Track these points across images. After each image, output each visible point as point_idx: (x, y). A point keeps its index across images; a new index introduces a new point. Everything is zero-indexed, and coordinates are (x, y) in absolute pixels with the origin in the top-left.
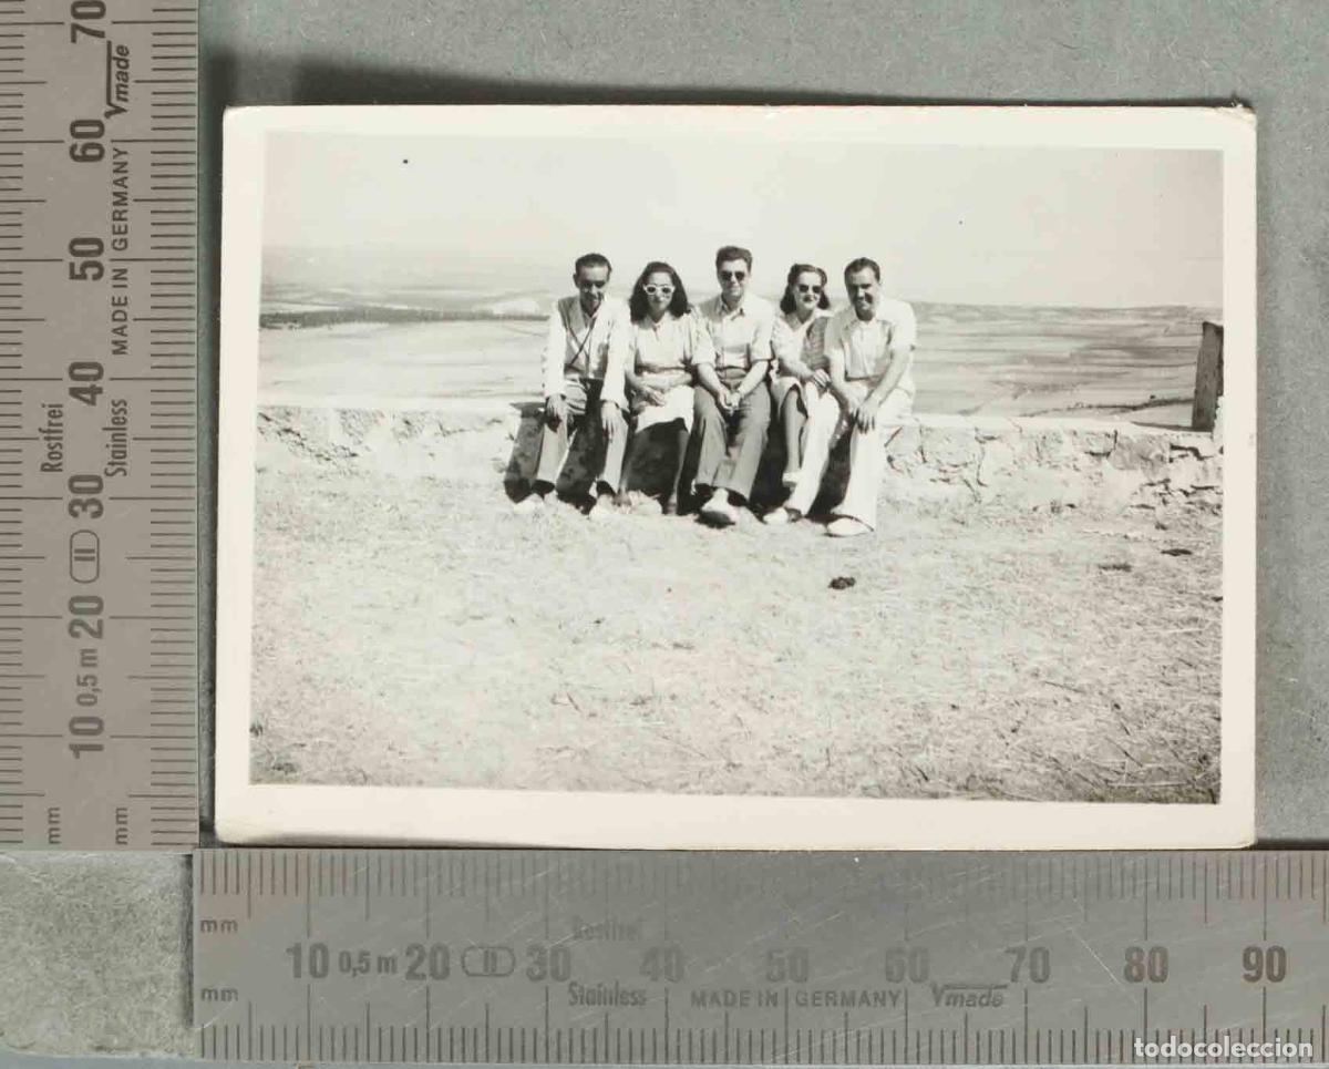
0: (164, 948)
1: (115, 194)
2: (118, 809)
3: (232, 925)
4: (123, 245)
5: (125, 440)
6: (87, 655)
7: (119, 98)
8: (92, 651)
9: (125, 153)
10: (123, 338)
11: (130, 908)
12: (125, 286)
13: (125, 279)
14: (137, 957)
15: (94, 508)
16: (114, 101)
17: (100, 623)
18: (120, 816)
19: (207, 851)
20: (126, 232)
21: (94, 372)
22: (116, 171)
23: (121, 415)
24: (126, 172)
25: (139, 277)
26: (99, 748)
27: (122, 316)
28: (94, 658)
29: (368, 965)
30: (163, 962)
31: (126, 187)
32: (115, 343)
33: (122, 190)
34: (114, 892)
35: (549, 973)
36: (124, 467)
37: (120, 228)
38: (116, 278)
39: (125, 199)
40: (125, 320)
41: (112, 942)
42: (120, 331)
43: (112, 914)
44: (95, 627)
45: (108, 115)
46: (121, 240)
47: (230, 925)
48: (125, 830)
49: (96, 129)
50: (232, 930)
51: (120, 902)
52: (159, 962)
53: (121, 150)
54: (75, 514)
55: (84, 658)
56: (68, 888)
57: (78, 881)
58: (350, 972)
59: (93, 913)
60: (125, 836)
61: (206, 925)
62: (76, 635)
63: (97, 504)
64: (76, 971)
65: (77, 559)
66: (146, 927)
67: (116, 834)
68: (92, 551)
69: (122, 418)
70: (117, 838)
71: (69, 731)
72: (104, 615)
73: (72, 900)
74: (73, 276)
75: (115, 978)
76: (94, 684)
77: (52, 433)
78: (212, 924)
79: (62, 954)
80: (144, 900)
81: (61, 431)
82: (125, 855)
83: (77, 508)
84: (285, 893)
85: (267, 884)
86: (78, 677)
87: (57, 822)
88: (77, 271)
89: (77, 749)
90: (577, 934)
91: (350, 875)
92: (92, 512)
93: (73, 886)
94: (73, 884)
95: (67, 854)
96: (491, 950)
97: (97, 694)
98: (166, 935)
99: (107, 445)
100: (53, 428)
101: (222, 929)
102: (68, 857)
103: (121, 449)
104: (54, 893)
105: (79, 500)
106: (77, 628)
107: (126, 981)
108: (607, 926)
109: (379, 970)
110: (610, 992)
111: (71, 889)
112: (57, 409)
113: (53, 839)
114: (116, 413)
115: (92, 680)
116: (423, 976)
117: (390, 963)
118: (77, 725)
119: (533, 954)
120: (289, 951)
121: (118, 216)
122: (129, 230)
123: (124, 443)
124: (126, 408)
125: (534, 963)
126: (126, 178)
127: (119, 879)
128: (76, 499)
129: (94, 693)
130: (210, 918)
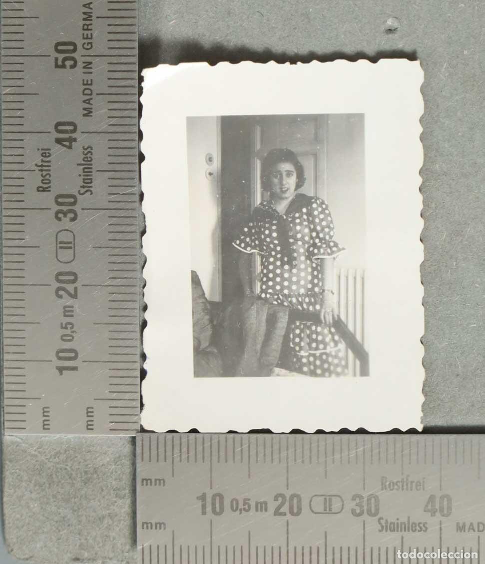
0: (117, 496)
1: (84, 13)
2: (88, 408)
3: (162, 481)
4: (90, 45)
5: (91, 172)
6: (66, 309)
8: (72, 307)
10: (89, 106)
11: (96, 471)
12: (91, 73)
13: (91, 68)
14: (100, 502)
15: (72, 215)
17: (76, 289)
18: (89, 412)
19: (145, 435)
20: (91, 38)
21: (71, 128)
23: (89, 155)
25: (100, 67)
26: (74, 369)
27: (86, 92)
28: (72, 311)
29: (249, 506)
30: (116, 504)
31: (91, 9)
32: (85, 109)
33: (89, 11)
34: (85, 460)
35: (365, 511)
36: (91, 188)
37: (87, 35)
38: (84, 67)
39: (91, 17)
40: (91, 94)
41: (83, 492)
42: (88, 102)
43: (83, 474)
44: (72, 292)
46: (88, 43)
47: (160, 482)
48: (92, 421)
50: (162, 484)
51: (89, 466)
52: (114, 505)
54: (59, 219)
55: (65, 311)
56: (55, 458)
57: (61, 453)
58: (238, 512)
59: (72, 474)
60: (92, 425)
61: (145, 482)
62: (60, 297)
63: (73, 213)
64: (60, 511)
65: (61, 248)
66: (105, 483)
67: (86, 424)
68: (70, 243)
69: (90, 157)
70: (87, 426)
71: (56, 358)
72: (78, 284)
73: (58, 466)
74: (57, 66)
75: (86, 516)
76: (72, 328)
77: (44, 167)
78: (149, 481)
79: (52, 500)
80: (104, 465)
81: (50, 166)
82: (92, 437)
83: (60, 215)
84: (196, 461)
85: (184, 456)
86: (62, 324)
87: (48, 416)
88: (60, 63)
89: (61, 370)
90: (384, 487)
91: (238, 450)
92: (70, 218)
93: (58, 457)
94: (58, 455)
95: (55, 436)
96: (328, 498)
97: (74, 335)
98: (118, 487)
99: (80, 175)
100: (44, 164)
101: (156, 485)
102: (55, 438)
103: (89, 177)
104: (46, 461)
105: (62, 210)
106: (61, 293)
107: (92, 517)
108: (402, 482)
109: (257, 510)
110: (404, 523)
111: (57, 458)
112: (47, 152)
113: (46, 427)
114: (86, 154)
115: (71, 326)
116: (285, 514)
117: (264, 505)
118: (61, 355)
119: (355, 500)
120: (198, 498)
121: (86, 28)
122: (93, 36)
123: (91, 174)
124: (92, 151)
125: (356, 505)
126: (91, 3)
127: (88, 452)
128: (59, 210)
129: (72, 334)
130: (148, 478)
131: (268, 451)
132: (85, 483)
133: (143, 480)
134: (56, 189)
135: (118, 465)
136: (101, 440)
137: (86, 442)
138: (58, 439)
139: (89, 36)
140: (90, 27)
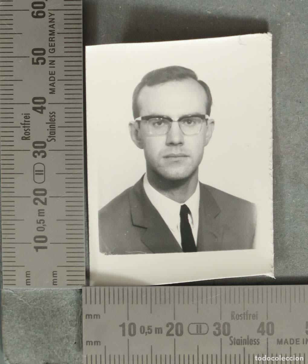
0: (71, 325)
1: (50, 31)
2: (54, 272)
3: (98, 316)
4: (53, 51)
5: (55, 128)
6: (40, 211)
8: (43, 210)
9: (54, 15)
10: (53, 87)
11: (58, 310)
12: (54, 67)
13: (54, 64)
14: (61, 328)
15: (43, 154)
17: (46, 199)
18: (54, 274)
19: (88, 288)
20: (54, 46)
21: (43, 101)
22: (50, 22)
23: (53, 117)
24: (54, 22)
25: (60, 64)
26: (46, 248)
27: (51, 79)
28: (44, 213)
29: (151, 331)
30: (72, 329)
31: (54, 28)
32: (50, 89)
33: (53, 29)
34: (52, 304)
35: (222, 333)
36: (54, 138)
37: (52, 44)
38: (50, 64)
39: (54, 33)
40: (54, 80)
41: (51, 323)
42: (52, 85)
43: (51, 312)
44: (44, 201)
46: (52, 49)
47: (97, 316)
48: (56, 279)
49: (42, 5)
50: (98, 317)
51: (54, 307)
52: (69, 331)
53: (52, 13)
54: (35, 157)
55: (39, 213)
56: (33, 302)
57: (37, 300)
58: (145, 334)
59: (44, 312)
60: (56, 282)
61: (88, 316)
62: (36, 204)
63: (44, 153)
64: (37, 334)
65: (36, 174)
66: (64, 317)
67: (53, 282)
68: (42, 171)
70: (53, 283)
71: (34, 242)
72: (47, 196)
73: (35, 307)
74: (33, 63)
75: (52, 337)
76: (43, 223)
77: (26, 125)
78: (90, 316)
79: (32, 328)
80: (64, 306)
81: (29, 124)
82: (56, 289)
83: (36, 154)
84: (118, 304)
85: (112, 300)
86: (37, 220)
87: (29, 277)
88: (35, 61)
89: (37, 248)
90: (232, 318)
91: (144, 296)
92: (42, 156)
93: (35, 302)
94: (35, 301)
95: (33, 289)
96: (199, 325)
97: (45, 227)
98: (72, 320)
99: (48, 130)
100: (26, 123)
101: (94, 318)
102: (33, 290)
103: (53, 131)
104: (28, 304)
105: (37, 151)
106: (36, 201)
107: (57, 338)
108: (244, 313)
109: (156, 333)
110: (246, 340)
112: (27, 115)
113: (28, 283)
114: (51, 117)
115: (43, 222)
116: (173, 335)
117: (160, 330)
118: (37, 239)
119: (215, 326)
120: (120, 326)
121: (51, 40)
122: (55, 45)
123: (54, 129)
124: (55, 115)
125: (216, 329)
126: (54, 25)
127: (54, 299)
128: (35, 151)
129: (44, 226)
130: (89, 314)
131: (163, 296)
132: (52, 318)
133: (87, 315)
134: (33, 139)
135: (72, 306)
136: (61, 291)
137: (52, 292)
138: (35, 290)
139: (53, 45)
140: (53, 39)
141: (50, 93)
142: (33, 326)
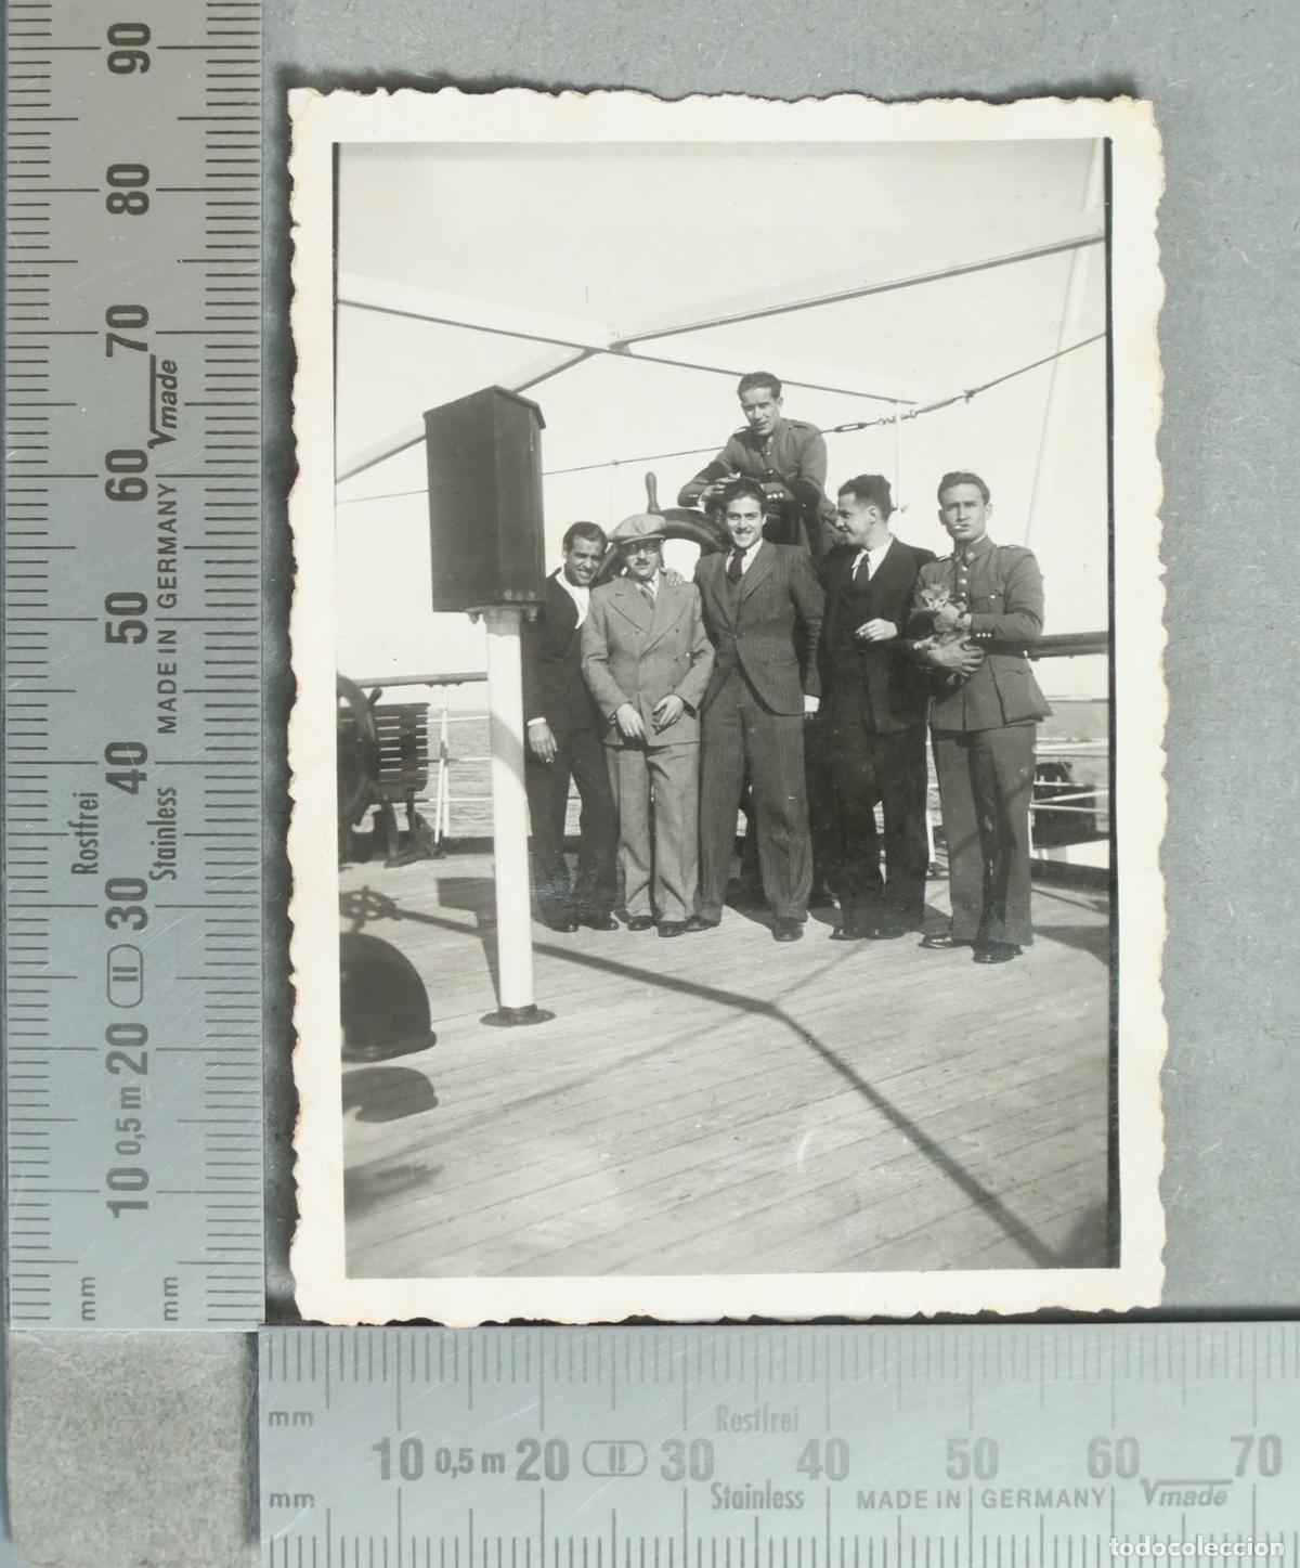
0: (220, 1445)
1: (161, 540)
2: (168, 1279)
3: (307, 1418)
5: (174, 837)
6: (127, 1094)
7: (165, 424)
8: (138, 1090)
9: (173, 490)
10: (170, 714)
11: (180, 1397)
12: (173, 651)
13: (173, 642)
14: (188, 1455)
15: (137, 918)
16: (159, 427)
17: (144, 1056)
18: (169, 1287)
19: (278, 1332)
20: (174, 587)
21: (137, 754)
22: (161, 512)
23: (169, 805)
24: (174, 513)
25: (191, 640)
26: (142, 1205)
27: (164, 687)
28: (138, 1098)
29: (471, 1463)
30: (219, 1460)
31: (175, 531)
32: (162, 719)
33: (171, 535)
34: (160, 1378)
35: (687, 1471)
36: (172, 868)
37: (167, 580)
38: (161, 641)
39: (174, 546)
40: (173, 691)
41: (157, 1438)
42: (167, 705)
43: (157, 1403)
44: (138, 1062)
45: (152, 444)
46: (169, 596)
47: (305, 1417)
48: (175, 1303)
49: (138, 461)
50: (307, 1422)
51: (168, 1389)
52: (214, 1463)
53: (169, 486)
54: (113, 925)
55: (126, 1098)
56: (104, 1373)
57: (116, 1365)
58: (449, 1474)
59: (135, 1403)
60: (175, 1311)
61: (275, 1418)
62: (115, 1071)
63: (139, 913)
64: (114, 1472)
65: (116, 979)
66: (198, 1420)
67: (163, 1310)
68: (134, 970)
69: (171, 810)
70: (166, 1313)
71: (106, 1186)
72: (148, 1047)
73: (109, 1388)
74: (110, 639)
75: (162, 1481)
76: (136, 1129)
77: (85, 828)
78: (283, 1417)
79: (98, 1452)
80: (196, 1387)
81: (96, 826)
82: (174, 1334)
83: (116, 918)
84: (371, 1379)
85: (349, 1369)
86: (118, 1121)
87: (92, 1295)
88: (115, 632)
89: (116, 1207)
90: (721, 1424)
91: (449, 1357)
92: (135, 923)
93: (111, 1372)
94: (110, 1368)
95: (102, 1333)
96: (617, 1446)
97: (140, 1141)
98: (223, 1428)
99: (153, 843)
100: (86, 821)
101: (295, 1423)
102: (105, 1336)
103: (169, 847)
104: (88, 1379)
105: (118, 908)
106: (117, 1063)
107: (176, 1484)
108: (756, 1415)
109: (484, 1470)
110: (760, 1493)
111: (108, 1375)
112: (91, 799)
113: (87, 1314)
115: (135, 1125)
116: (537, 1477)
117: (497, 1461)
118: (117, 1179)
119: (668, 1449)
120: (375, 1448)
121: (165, 567)
122: (178, 582)
123: (173, 840)
124: (176, 798)
125: (671, 1460)
126: (174, 521)
127: (166, 1363)
128: (114, 908)
129: (138, 1141)
130: (280, 1411)
131: (506, 1358)
132: (161, 1421)
133: (271, 1415)
134: (109, 867)
135: (222, 1387)
136: (189, 1338)
137: (162, 1344)
138: (109, 1336)
139: (171, 583)
140: (171, 566)
141: (161, 730)
142: (103, 1445)
